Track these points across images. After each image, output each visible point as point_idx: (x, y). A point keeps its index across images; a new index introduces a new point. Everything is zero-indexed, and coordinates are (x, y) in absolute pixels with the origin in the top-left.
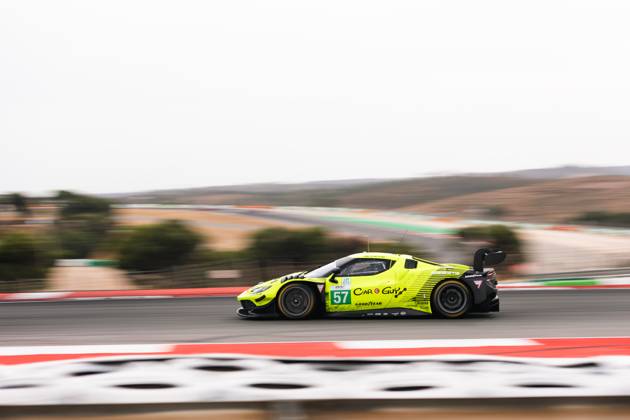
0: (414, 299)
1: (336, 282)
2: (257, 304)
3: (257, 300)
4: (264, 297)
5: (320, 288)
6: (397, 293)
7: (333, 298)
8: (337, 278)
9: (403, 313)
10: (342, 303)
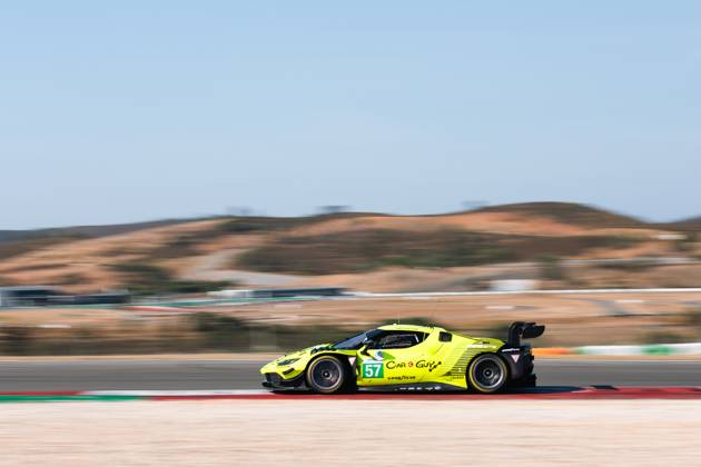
0: (449, 374)
1: (368, 355)
2: (284, 377)
3: (285, 373)
4: (292, 370)
5: (352, 360)
6: (432, 367)
7: (365, 372)
8: (369, 351)
9: (437, 388)
10: (373, 377)
